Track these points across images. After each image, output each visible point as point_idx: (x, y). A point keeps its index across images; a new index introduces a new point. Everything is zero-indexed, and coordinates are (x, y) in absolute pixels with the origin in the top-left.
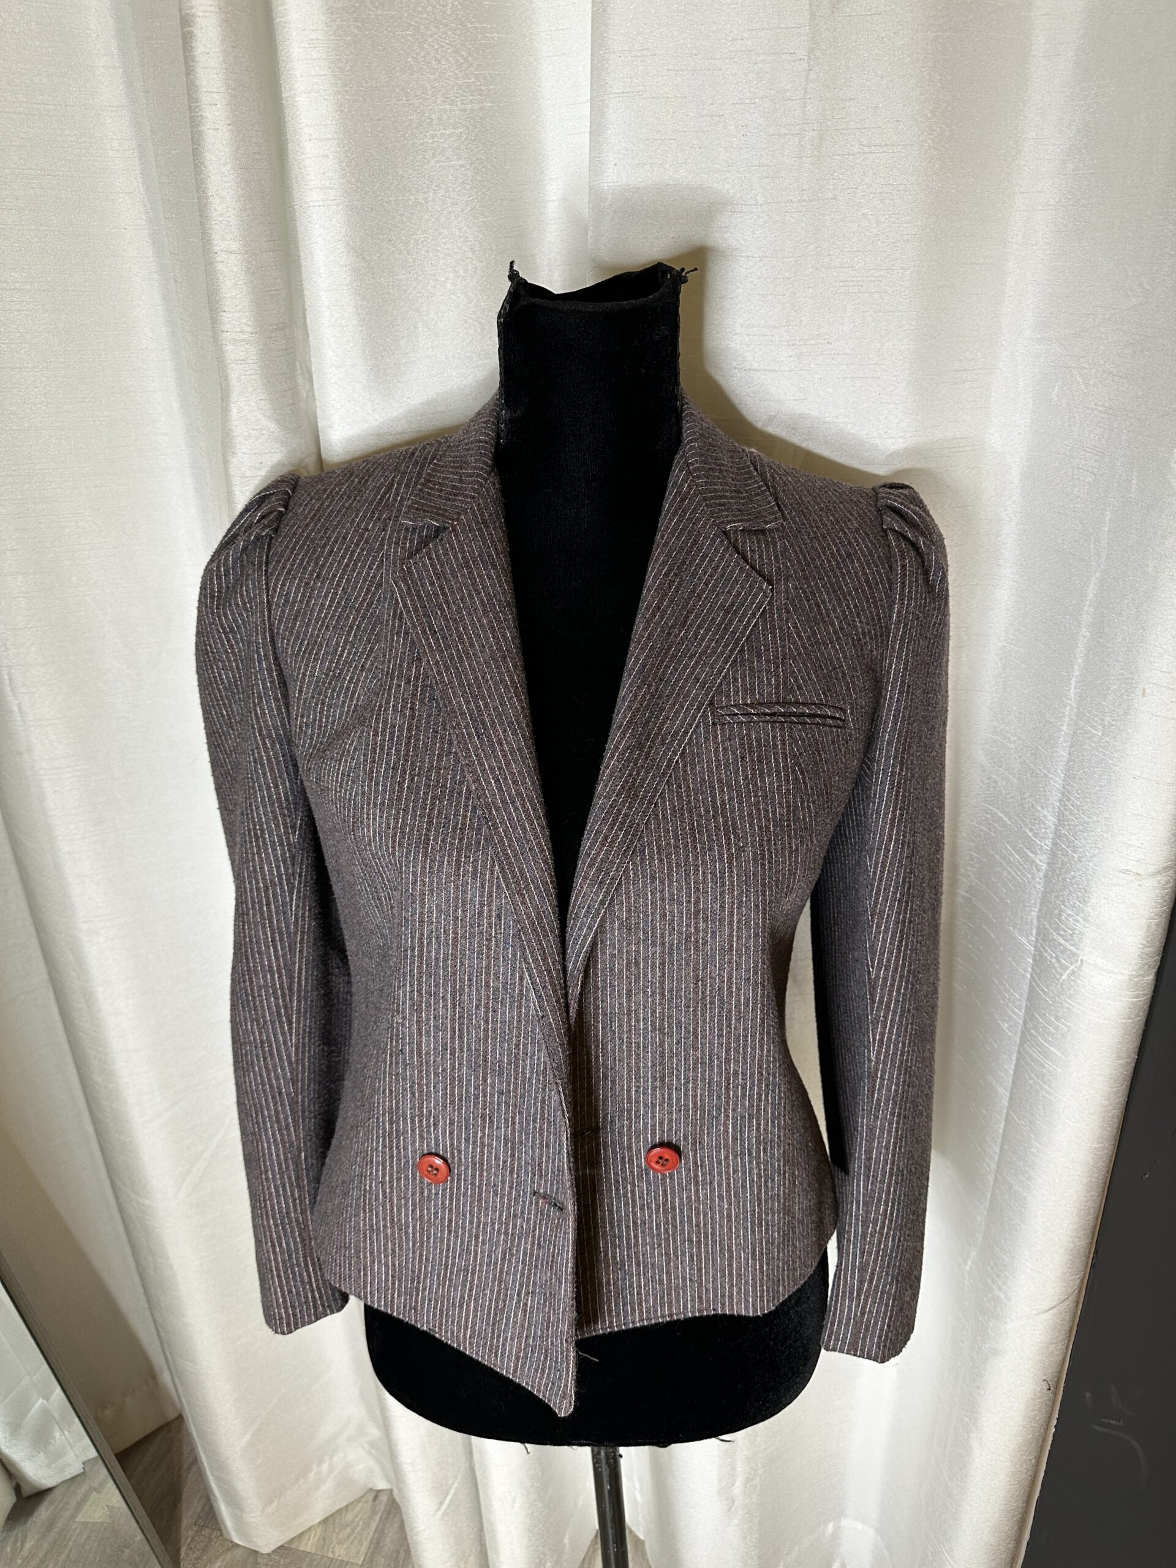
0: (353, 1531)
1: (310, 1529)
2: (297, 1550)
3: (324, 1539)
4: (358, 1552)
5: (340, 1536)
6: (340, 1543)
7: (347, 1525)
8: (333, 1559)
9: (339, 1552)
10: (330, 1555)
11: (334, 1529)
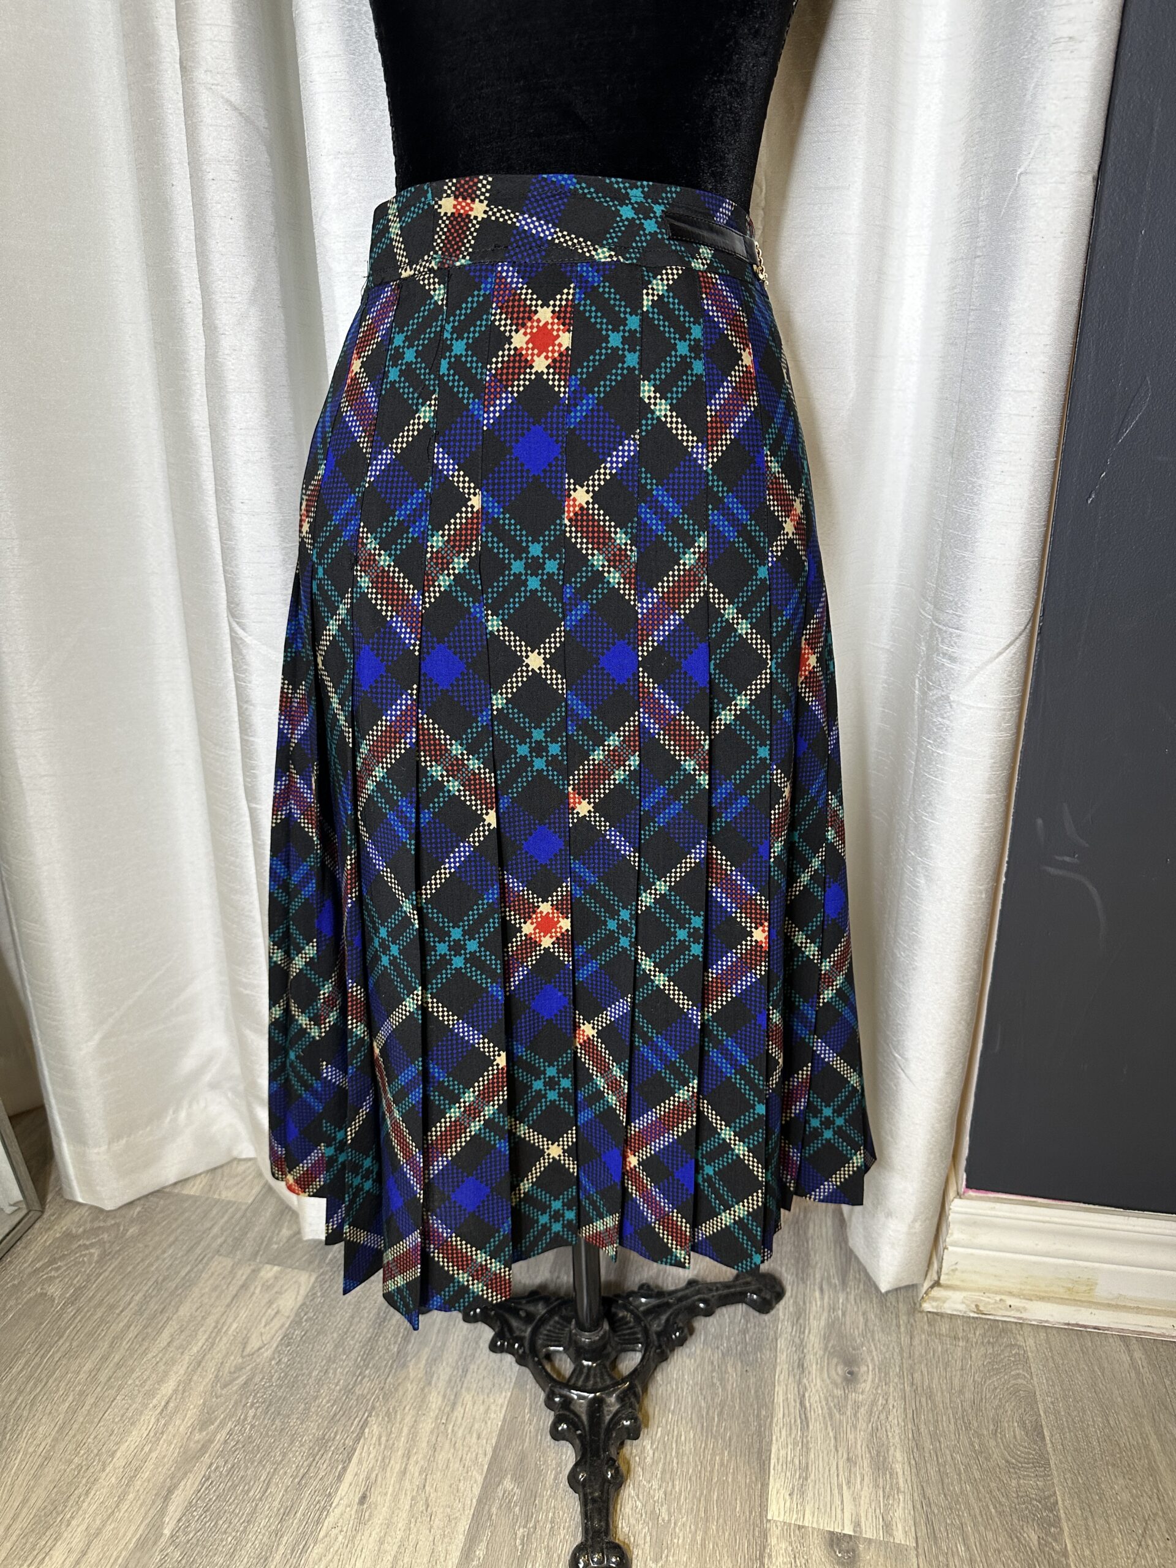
0: (244, 1179)
1: (196, 1176)
2: (177, 1195)
3: (211, 1186)
4: (249, 1194)
5: (228, 1184)
6: (226, 1188)
7: (236, 1176)
8: (217, 1201)
9: (227, 1195)
10: (216, 1196)
11: (222, 1179)
